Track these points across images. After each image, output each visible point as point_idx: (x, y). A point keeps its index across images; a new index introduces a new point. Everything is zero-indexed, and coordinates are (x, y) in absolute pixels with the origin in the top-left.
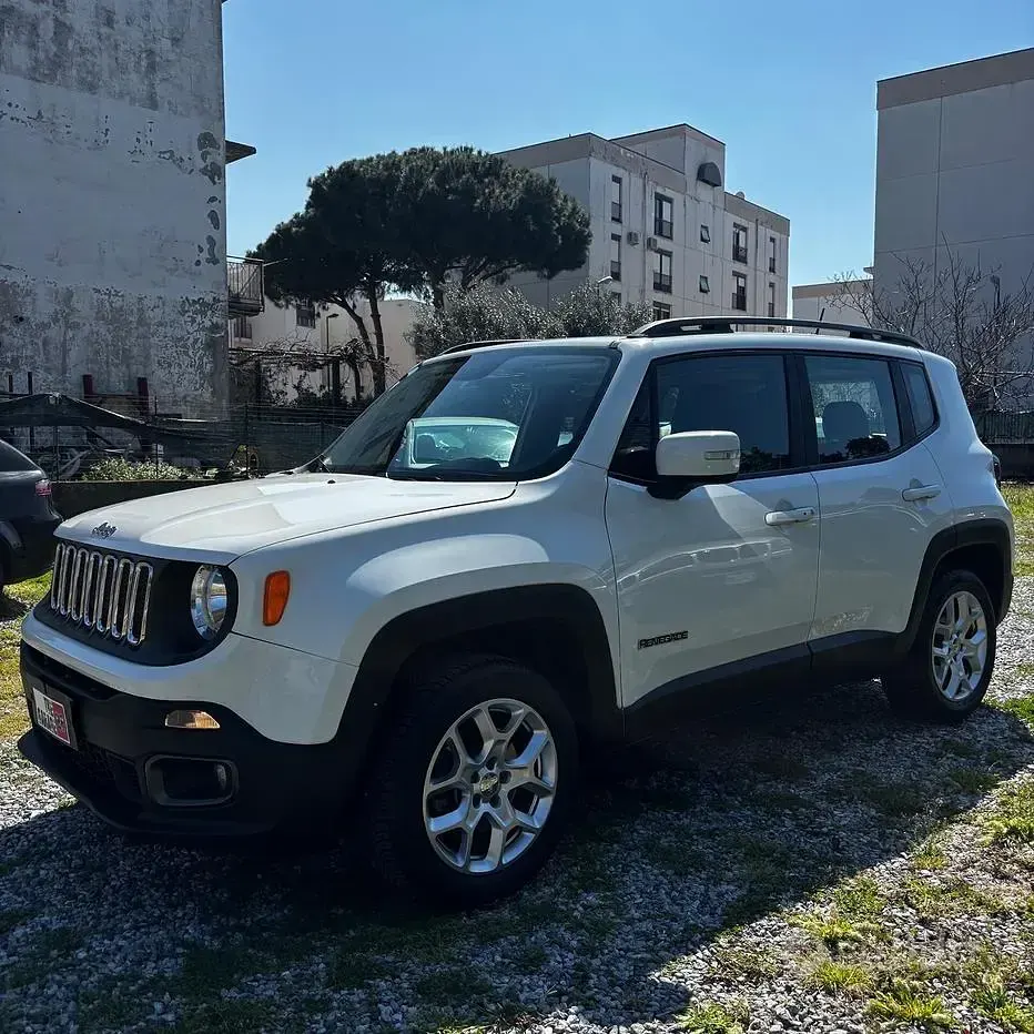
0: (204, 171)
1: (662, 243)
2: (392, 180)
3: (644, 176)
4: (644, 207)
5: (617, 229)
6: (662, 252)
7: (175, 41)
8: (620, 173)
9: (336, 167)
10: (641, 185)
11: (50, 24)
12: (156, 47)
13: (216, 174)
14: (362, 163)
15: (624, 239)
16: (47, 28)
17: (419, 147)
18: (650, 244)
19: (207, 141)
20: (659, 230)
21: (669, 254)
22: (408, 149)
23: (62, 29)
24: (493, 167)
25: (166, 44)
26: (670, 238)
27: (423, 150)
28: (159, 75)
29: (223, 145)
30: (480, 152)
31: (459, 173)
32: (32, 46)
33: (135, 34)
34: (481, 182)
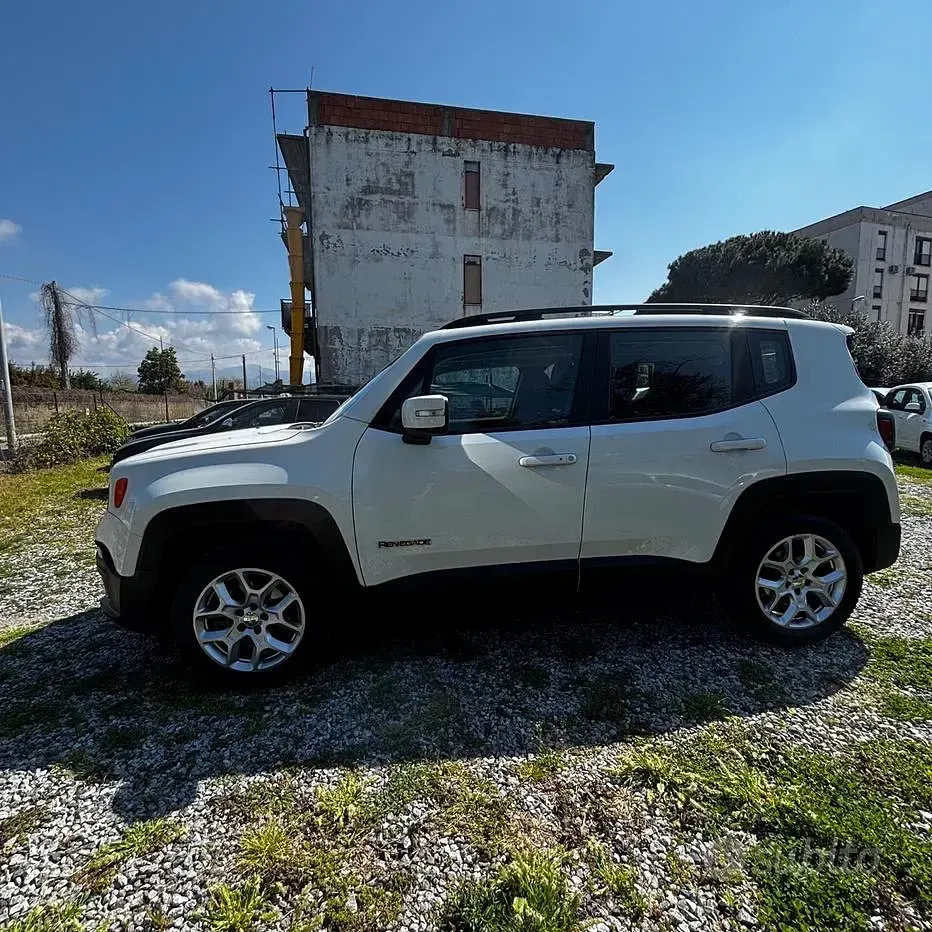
0: (581, 269)
1: (919, 269)
2: (715, 258)
3: (907, 227)
4: (905, 247)
5: (881, 265)
6: (919, 276)
7: (570, 206)
8: (886, 228)
9: (683, 256)
10: (904, 235)
11: (511, 211)
12: (560, 211)
13: (587, 269)
14: (698, 251)
15: (886, 271)
16: (509, 214)
17: (735, 236)
18: (909, 272)
19: (584, 252)
20: (918, 261)
21: (926, 276)
22: (728, 238)
23: (516, 212)
24: (782, 239)
25: (565, 208)
26: (929, 265)
27: (737, 238)
28: (561, 224)
29: (592, 253)
30: (773, 233)
31: (758, 247)
32: (503, 223)
33: (550, 207)
34: (772, 250)
